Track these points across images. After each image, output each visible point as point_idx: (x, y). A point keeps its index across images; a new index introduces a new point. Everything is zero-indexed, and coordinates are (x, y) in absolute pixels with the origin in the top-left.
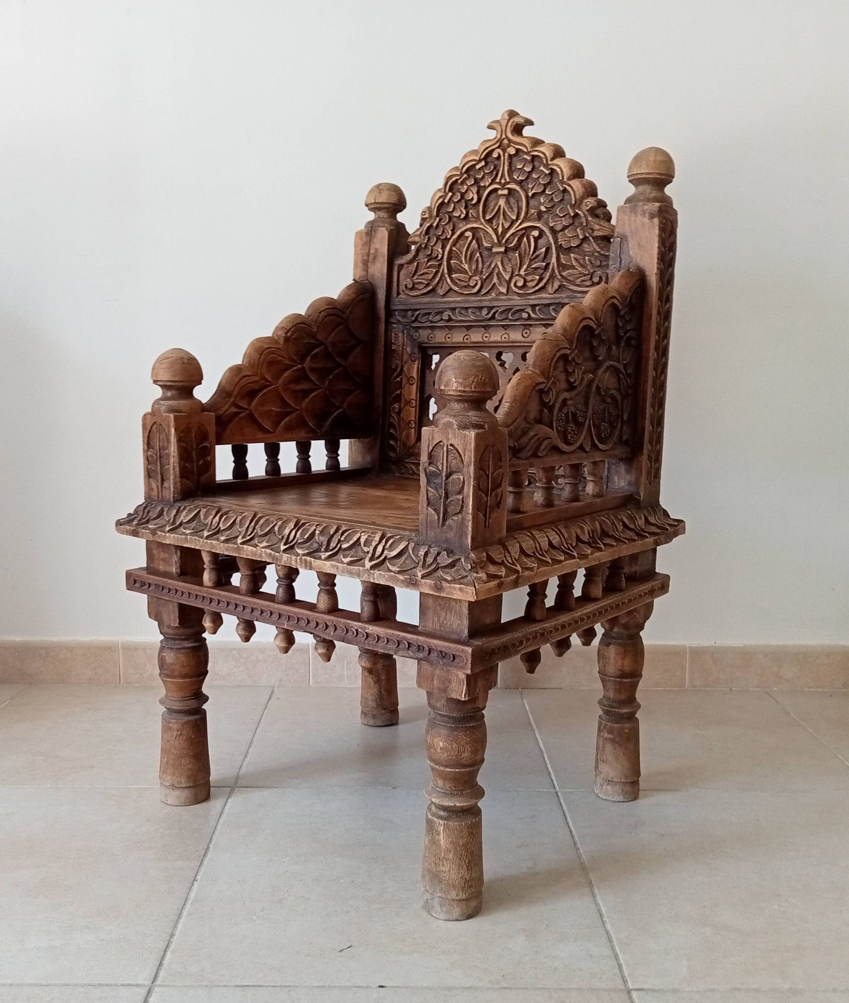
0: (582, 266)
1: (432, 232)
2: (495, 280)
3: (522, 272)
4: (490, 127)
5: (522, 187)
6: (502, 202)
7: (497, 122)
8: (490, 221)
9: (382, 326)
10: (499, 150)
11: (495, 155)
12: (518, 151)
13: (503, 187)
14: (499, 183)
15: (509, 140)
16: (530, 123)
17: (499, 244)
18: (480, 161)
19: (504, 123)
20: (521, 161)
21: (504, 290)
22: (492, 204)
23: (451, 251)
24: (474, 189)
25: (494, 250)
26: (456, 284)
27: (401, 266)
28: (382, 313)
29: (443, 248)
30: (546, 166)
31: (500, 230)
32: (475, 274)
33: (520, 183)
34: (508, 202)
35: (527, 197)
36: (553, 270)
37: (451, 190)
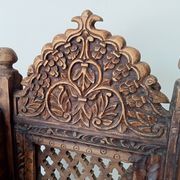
0: (144, 119)
1: (36, 81)
2: (81, 117)
3: (100, 116)
4: (73, 21)
5: (98, 63)
6: (84, 71)
7: (79, 17)
8: (76, 82)
9: (10, 132)
10: (81, 38)
11: (78, 40)
12: (95, 39)
13: (84, 62)
14: (82, 59)
15: (89, 32)
16: (101, 20)
17: (83, 96)
18: (67, 43)
19: (85, 20)
20: (98, 46)
21: (87, 125)
22: (76, 71)
23: (49, 95)
24: (64, 60)
25: (79, 99)
26: (54, 114)
27: (18, 99)
28: (9, 125)
29: (45, 92)
30: (117, 52)
31: (83, 88)
32: (67, 111)
33: (97, 61)
34: (87, 71)
35: (102, 70)
36: (122, 119)
37: (47, 58)
